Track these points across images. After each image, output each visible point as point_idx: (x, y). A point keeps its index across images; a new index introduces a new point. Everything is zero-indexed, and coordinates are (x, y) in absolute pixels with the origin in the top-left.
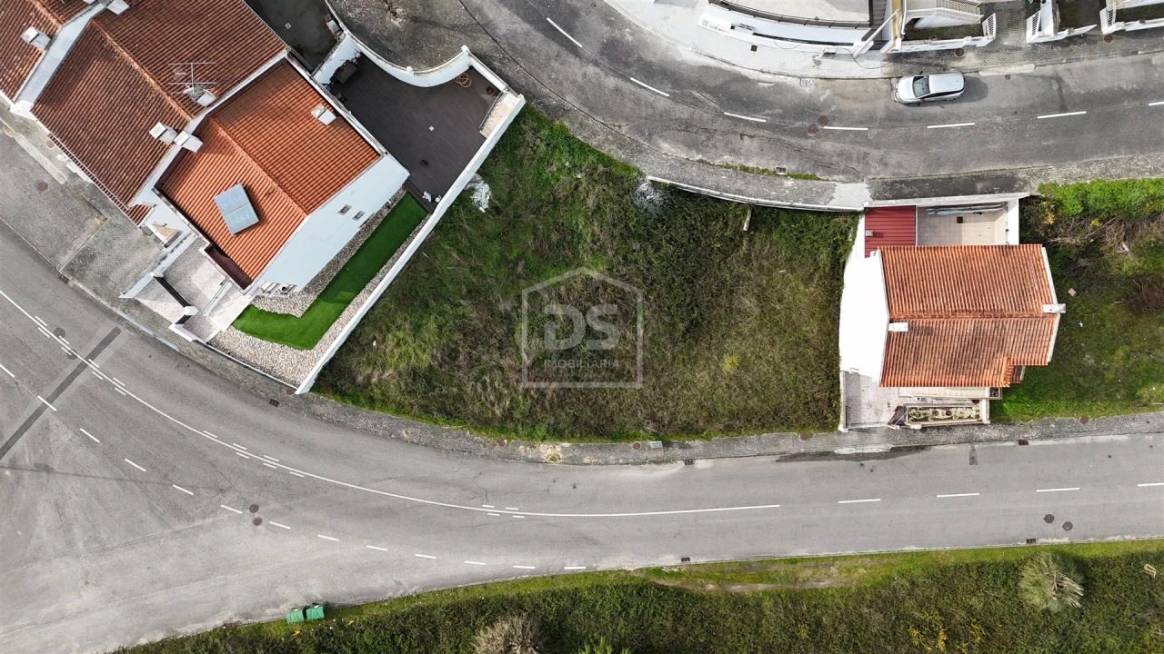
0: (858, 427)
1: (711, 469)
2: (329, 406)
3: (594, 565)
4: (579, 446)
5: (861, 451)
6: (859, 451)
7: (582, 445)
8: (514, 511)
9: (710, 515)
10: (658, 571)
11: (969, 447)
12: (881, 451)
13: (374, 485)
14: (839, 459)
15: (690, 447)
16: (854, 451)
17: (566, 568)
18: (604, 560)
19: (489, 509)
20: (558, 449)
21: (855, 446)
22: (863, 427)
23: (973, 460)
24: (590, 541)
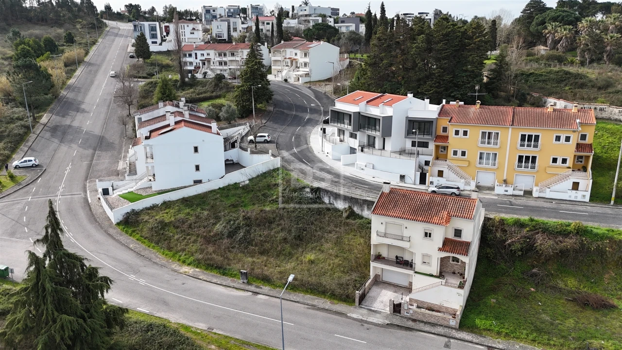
0: (369, 308)
1: (265, 300)
2: (115, 231)
3: (154, 313)
4: (203, 272)
5: (366, 319)
6: (363, 319)
7: (205, 272)
8: (142, 282)
9: (245, 315)
10: (187, 328)
11: (446, 339)
12: (380, 323)
13: (95, 254)
14: (348, 318)
15: (261, 288)
16: (361, 317)
17: (138, 308)
18: (163, 313)
19: (132, 277)
20: (192, 270)
21: (362, 315)
22: (373, 309)
23: (447, 346)
24: (165, 303)
